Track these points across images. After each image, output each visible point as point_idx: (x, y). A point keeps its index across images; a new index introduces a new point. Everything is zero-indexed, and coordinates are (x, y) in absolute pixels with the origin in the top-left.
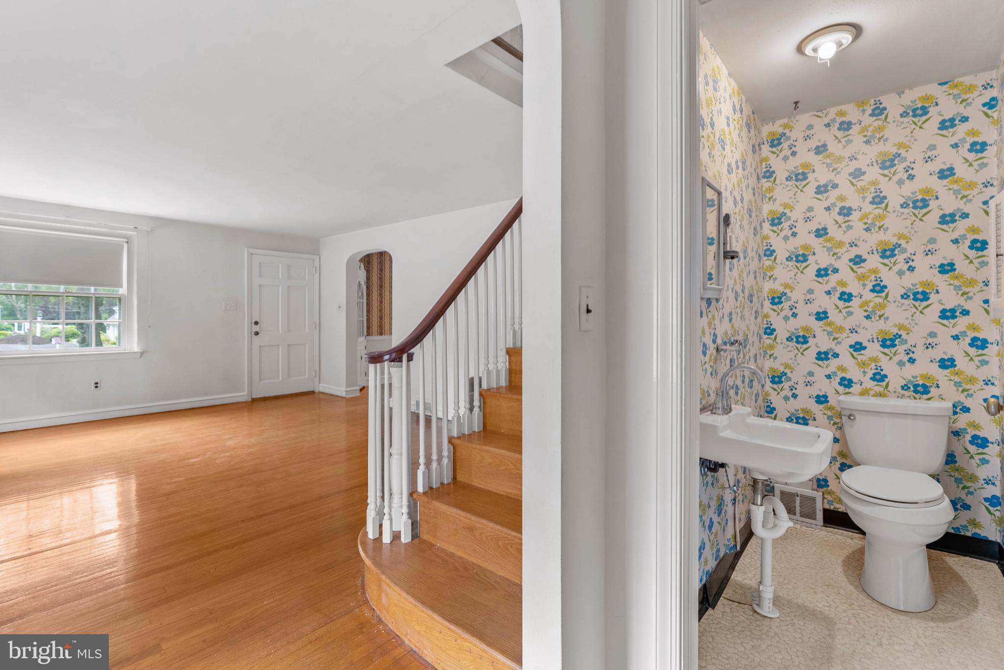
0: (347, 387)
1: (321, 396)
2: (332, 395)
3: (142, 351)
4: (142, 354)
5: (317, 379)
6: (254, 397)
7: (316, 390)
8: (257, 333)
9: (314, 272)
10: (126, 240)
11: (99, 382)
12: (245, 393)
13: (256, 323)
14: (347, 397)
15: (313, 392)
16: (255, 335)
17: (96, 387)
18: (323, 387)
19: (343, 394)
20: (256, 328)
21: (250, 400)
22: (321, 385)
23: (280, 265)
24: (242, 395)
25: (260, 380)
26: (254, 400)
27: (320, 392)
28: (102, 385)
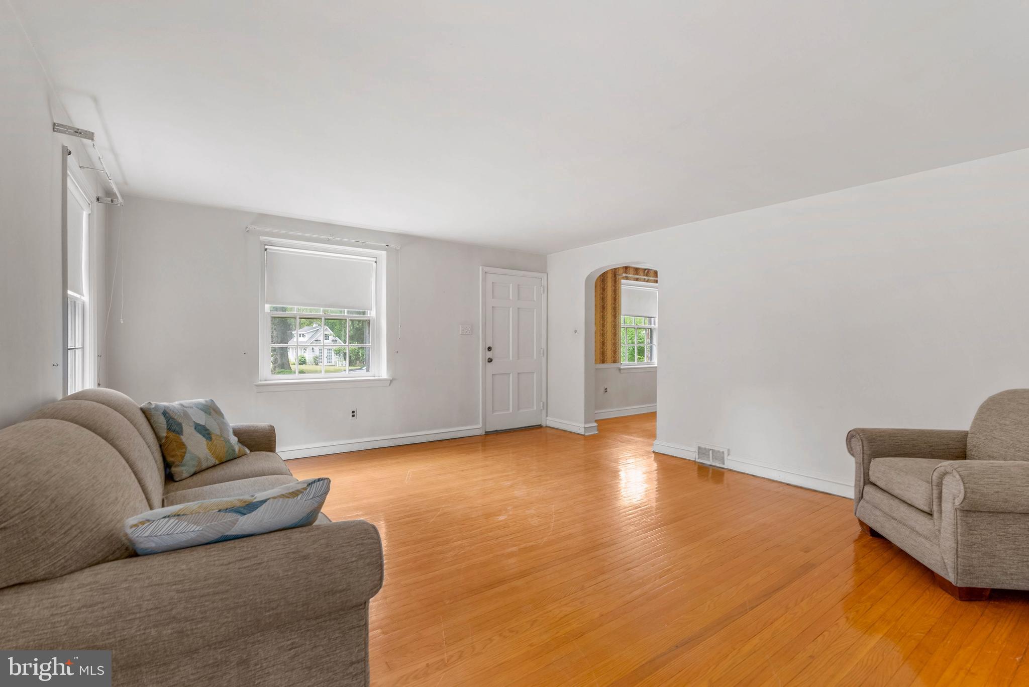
0: (586, 423)
1: (548, 431)
2: (564, 431)
3: (391, 378)
4: (391, 381)
5: (544, 413)
6: (487, 431)
7: (544, 424)
8: (490, 360)
9: (542, 292)
10: (375, 260)
11: (355, 411)
12: (480, 426)
13: (489, 349)
14: (586, 434)
15: (540, 427)
16: (489, 362)
17: (353, 416)
18: (551, 421)
19: (582, 432)
20: (489, 355)
21: (484, 433)
22: (548, 418)
23: (511, 285)
24: (476, 428)
25: (493, 411)
26: (488, 433)
27: (547, 427)
28: (358, 414)
